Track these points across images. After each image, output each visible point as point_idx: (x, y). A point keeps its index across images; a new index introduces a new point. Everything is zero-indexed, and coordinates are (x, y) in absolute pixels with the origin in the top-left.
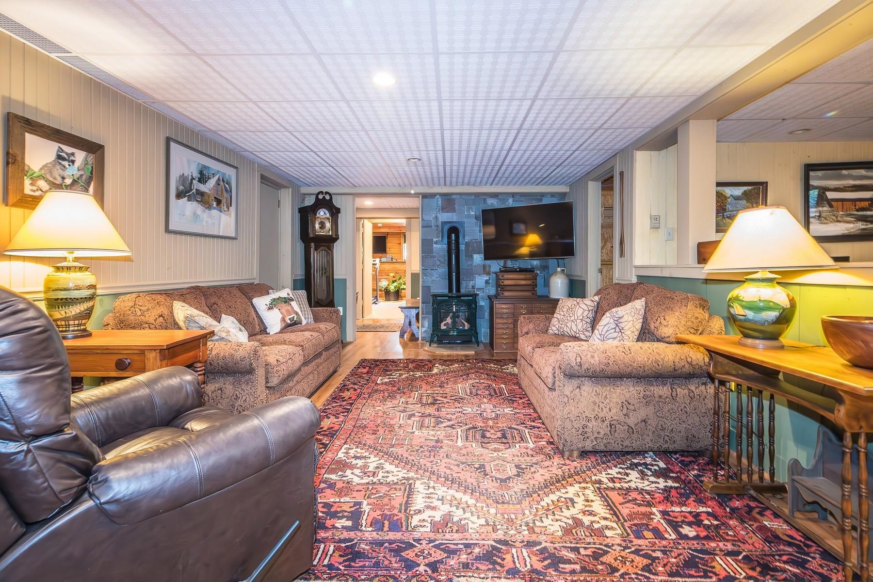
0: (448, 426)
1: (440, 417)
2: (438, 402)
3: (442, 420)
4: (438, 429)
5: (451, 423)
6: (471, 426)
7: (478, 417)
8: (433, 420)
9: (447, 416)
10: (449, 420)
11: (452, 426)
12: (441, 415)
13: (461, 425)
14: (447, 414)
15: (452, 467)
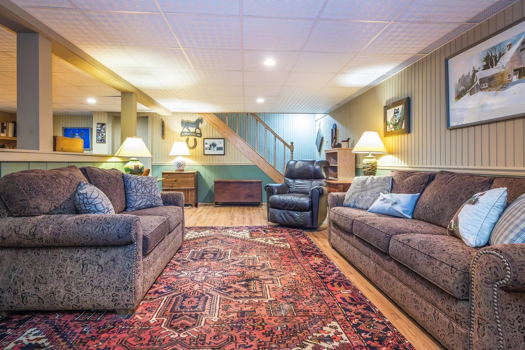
0: (236, 260)
1: (241, 267)
2: (243, 283)
3: (240, 264)
4: (242, 259)
5: (233, 263)
6: (220, 261)
7: (212, 267)
8: (246, 264)
9: (236, 268)
10: (235, 265)
11: (233, 260)
12: (241, 268)
13: (227, 262)
14: (236, 270)
15: (236, 242)
